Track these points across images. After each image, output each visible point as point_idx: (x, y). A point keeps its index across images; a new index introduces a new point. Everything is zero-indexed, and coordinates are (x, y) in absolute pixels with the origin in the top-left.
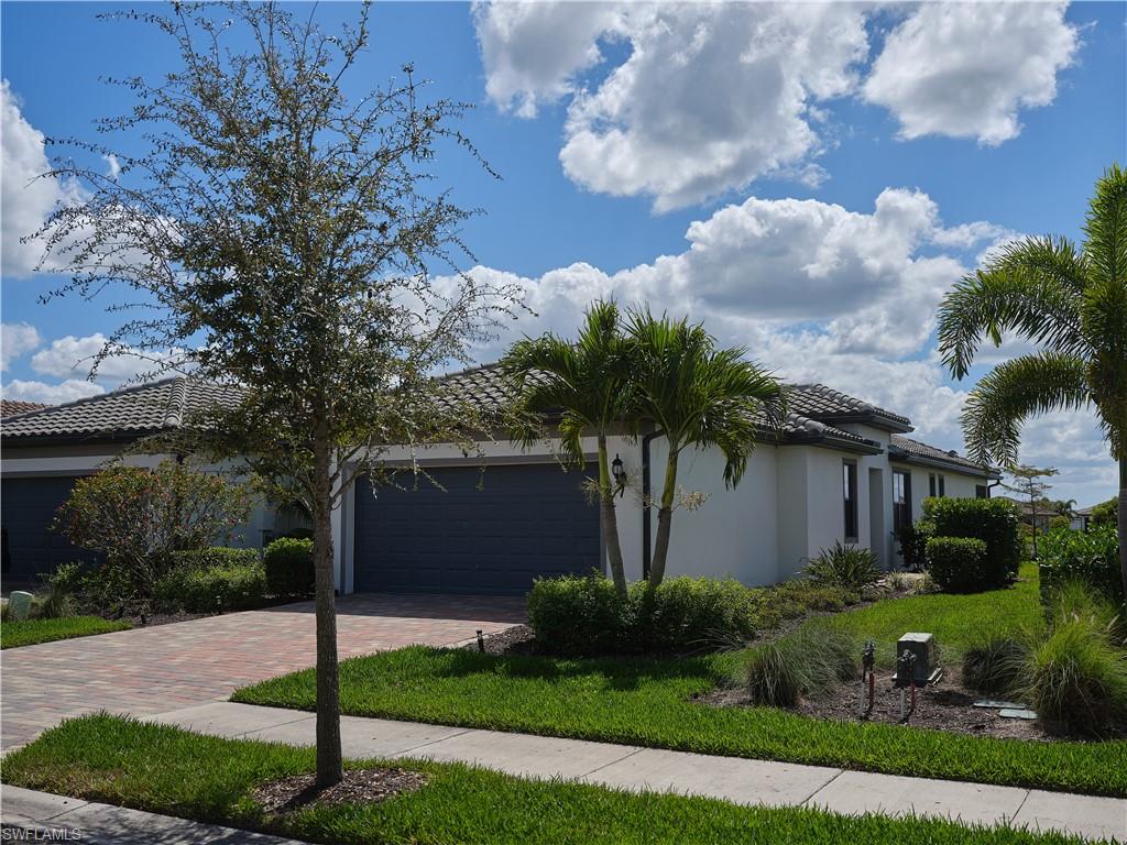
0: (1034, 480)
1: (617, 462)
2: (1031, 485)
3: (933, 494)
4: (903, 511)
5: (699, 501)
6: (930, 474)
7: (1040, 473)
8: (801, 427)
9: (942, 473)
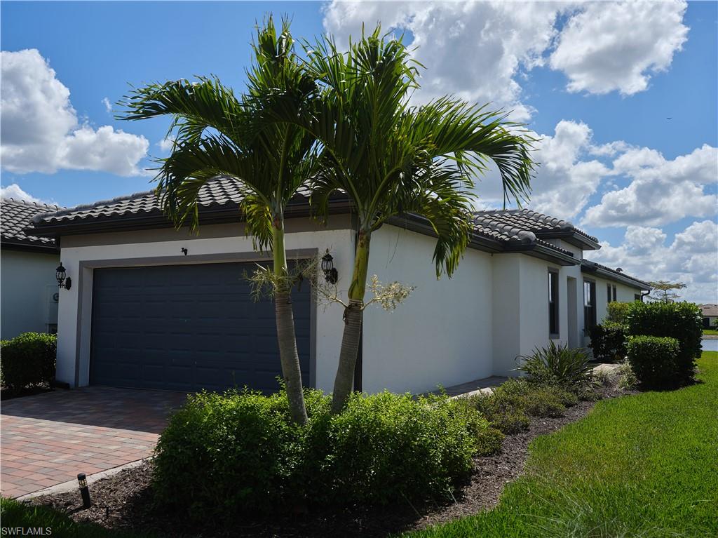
0: (668, 291)
1: (328, 258)
2: (666, 295)
3: (609, 300)
4: (591, 312)
5: (398, 297)
6: (608, 284)
7: (673, 287)
8: (515, 237)
9: (615, 284)
